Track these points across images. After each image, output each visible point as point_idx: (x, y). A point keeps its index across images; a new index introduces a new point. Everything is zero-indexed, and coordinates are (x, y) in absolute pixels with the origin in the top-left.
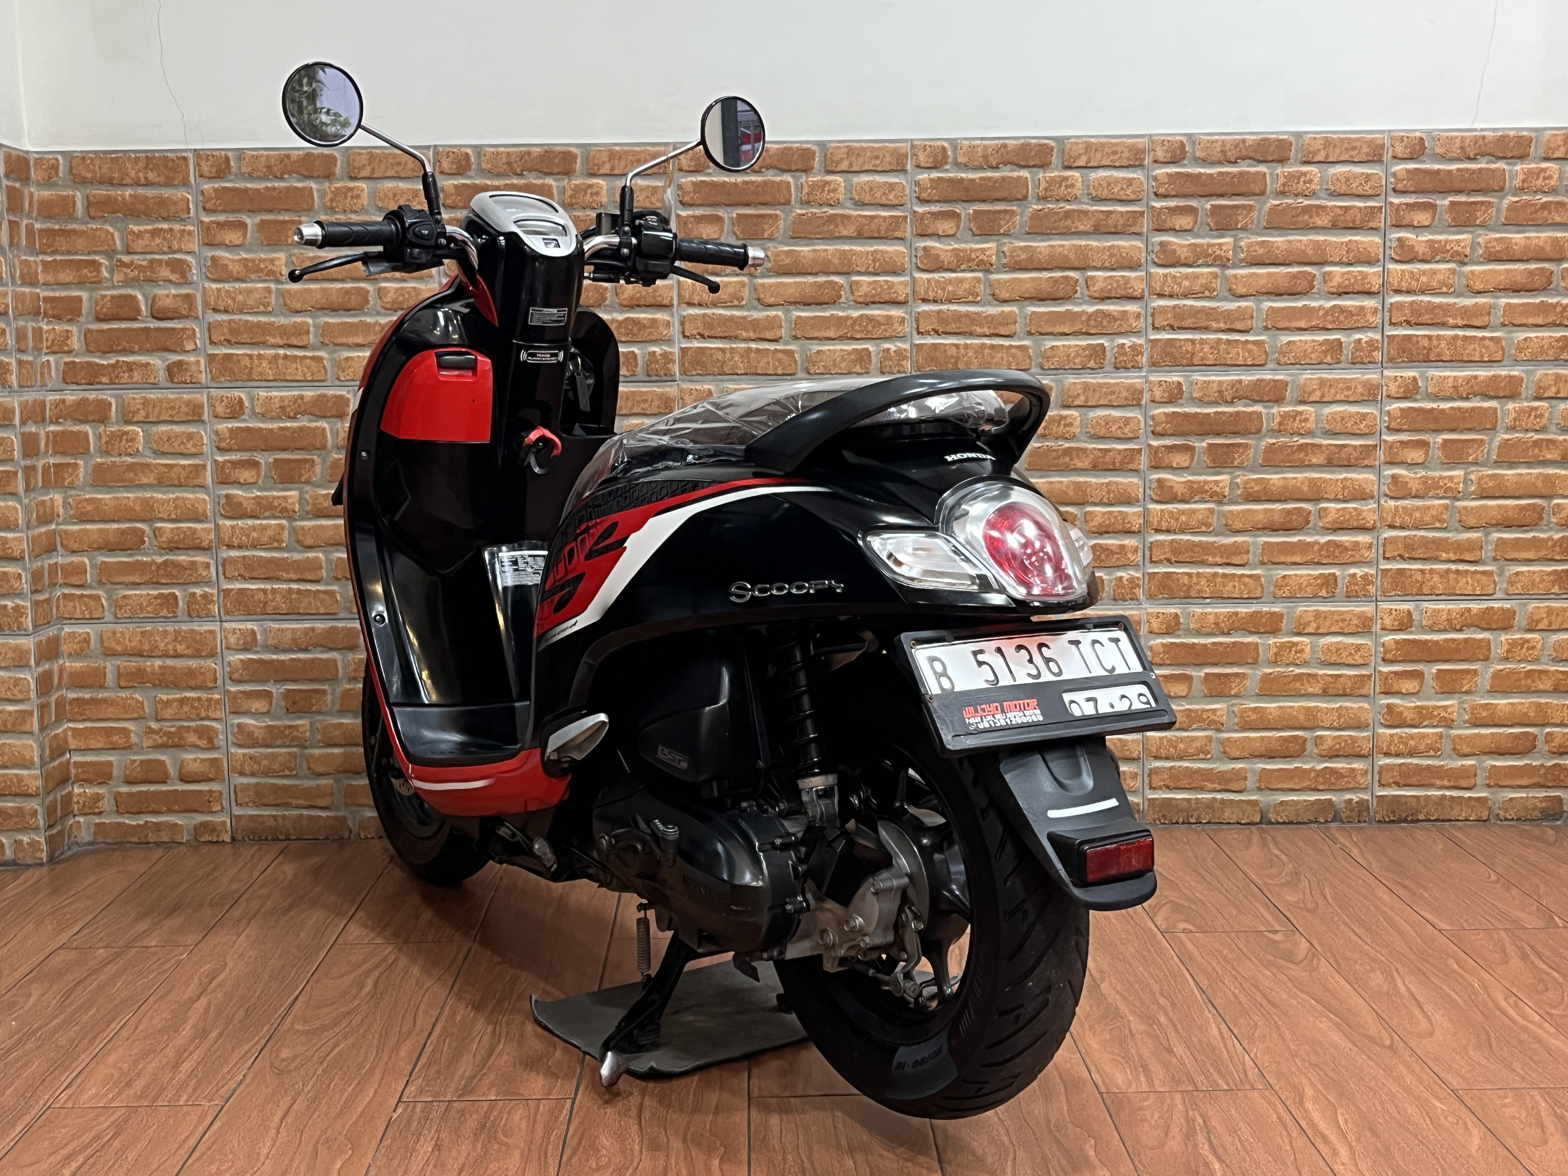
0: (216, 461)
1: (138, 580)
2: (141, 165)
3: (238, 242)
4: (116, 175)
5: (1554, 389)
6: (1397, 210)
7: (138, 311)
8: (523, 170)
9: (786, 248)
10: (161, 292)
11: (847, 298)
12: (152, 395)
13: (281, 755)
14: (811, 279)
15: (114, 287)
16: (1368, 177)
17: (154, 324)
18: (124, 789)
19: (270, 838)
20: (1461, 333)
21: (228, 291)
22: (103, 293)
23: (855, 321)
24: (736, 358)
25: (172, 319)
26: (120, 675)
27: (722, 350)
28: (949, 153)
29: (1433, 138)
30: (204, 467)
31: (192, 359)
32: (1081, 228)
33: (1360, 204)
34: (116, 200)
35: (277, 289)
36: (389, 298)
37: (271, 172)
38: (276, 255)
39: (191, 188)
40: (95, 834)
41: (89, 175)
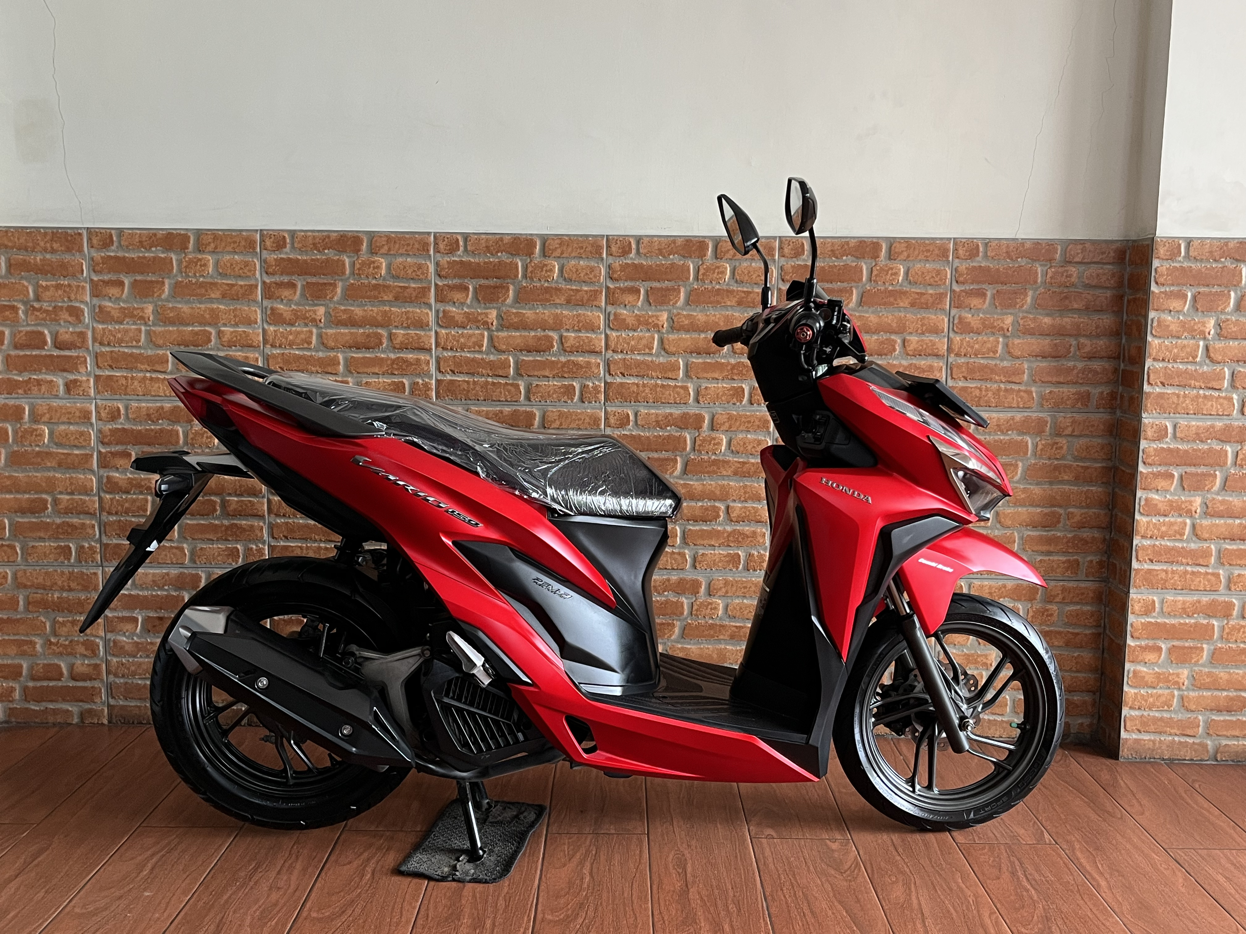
0: (99, 452)
1: (42, 535)
2: (48, 238)
3: (118, 296)
4: (30, 244)
5: (1070, 429)
6: (959, 296)
7: (45, 343)
8: (324, 249)
9: (514, 311)
10: (62, 330)
11: (558, 348)
12: (55, 403)
13: (144, 663)
14: (533, 334)
15: (28, 325)
16: (938, 272)
17: (56, 353)
18: (31, 684)
19: (136, 722)
20: (1002, 386)
21: (110, 330)
22: (20, 329)
23: (564, 365)
24: (477, 389)
25: (69, 349)
26: (29, 603)
27: (468, 382)
28: (634, 246)
29: (986, 244)
30: (92, 456)
31: (84, 378)
32: (729, 303)
33: (931, 292)
34: (30, 262)
35: (146, 330)
36: (225, 339)
37: (143, 247)
38: (145, 305)
39: (85, 256)
40: (9, 716)
41: (10, 244)
